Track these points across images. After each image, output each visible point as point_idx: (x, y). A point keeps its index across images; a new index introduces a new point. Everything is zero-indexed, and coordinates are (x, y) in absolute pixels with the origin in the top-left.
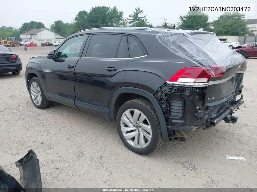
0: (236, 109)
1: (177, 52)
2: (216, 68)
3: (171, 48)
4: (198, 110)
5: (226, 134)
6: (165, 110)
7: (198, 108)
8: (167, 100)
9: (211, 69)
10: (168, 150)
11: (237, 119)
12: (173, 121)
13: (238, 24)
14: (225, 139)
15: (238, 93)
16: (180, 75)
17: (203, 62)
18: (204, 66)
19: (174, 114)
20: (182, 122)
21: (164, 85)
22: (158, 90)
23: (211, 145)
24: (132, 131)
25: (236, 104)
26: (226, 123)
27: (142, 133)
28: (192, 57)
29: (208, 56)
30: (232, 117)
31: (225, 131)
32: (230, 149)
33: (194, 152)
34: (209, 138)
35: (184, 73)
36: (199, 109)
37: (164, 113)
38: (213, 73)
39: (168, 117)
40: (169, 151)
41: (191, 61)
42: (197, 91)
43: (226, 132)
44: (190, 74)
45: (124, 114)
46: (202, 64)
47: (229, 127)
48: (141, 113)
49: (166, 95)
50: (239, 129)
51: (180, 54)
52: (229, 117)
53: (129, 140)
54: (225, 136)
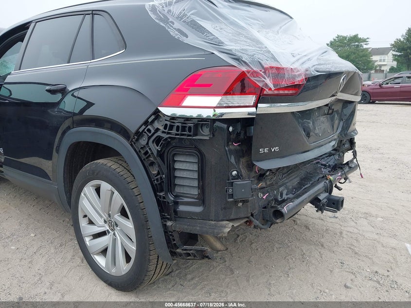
0: (343, 180)
1: (187, 37)
2: (278, 69)
3: (175, 28)
4: (235, 178)
5: (325, 234)
6: (157, 180)
7: (234, 173)
8: (161, 154)
9: (265, 72)
10: (189, 277)
11: (343, 201)
12: (182, 208)
13: (358, 55)
14: (322, 246)
15: (346, 146)
16: (187, 90)
17: (241, 55)
18: (245, 63)
19: (182, 192)
20: (198, 209)
21: (153, 117)
22: (141, 130)
23: (290, 260)
24: (103, 234)
25: (342, 168)
26: (317, 211)
27: (119, 238)
28: (218, 44)
29: (261, 43)
30: (331, 197)
31: (325, 228)
32: (331, 271)
33: (248, 281)
34: (289, 244)
35: (197, 82)
36: (238, 177)
37: (156, 189)
38: (269, 82)
39: (164, 198)
40: (192, 279)
41: (214, 52)
42: (231, 129)
43: (327, 230)
44: (209, 85)
45: (82, 194)
46: (238, 59)
47: (333, 220)
48: (114, 190)
49: (158, 141)
50: (353, 224)
51: (193, 39)
52: (323, 197)
53: (98, 254)
54: (322, 240)
